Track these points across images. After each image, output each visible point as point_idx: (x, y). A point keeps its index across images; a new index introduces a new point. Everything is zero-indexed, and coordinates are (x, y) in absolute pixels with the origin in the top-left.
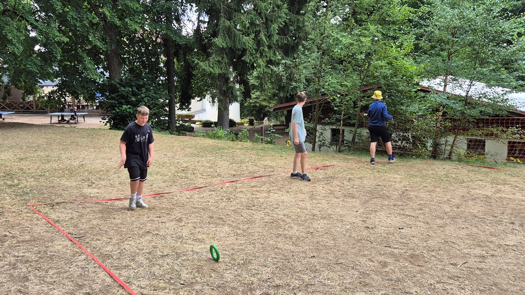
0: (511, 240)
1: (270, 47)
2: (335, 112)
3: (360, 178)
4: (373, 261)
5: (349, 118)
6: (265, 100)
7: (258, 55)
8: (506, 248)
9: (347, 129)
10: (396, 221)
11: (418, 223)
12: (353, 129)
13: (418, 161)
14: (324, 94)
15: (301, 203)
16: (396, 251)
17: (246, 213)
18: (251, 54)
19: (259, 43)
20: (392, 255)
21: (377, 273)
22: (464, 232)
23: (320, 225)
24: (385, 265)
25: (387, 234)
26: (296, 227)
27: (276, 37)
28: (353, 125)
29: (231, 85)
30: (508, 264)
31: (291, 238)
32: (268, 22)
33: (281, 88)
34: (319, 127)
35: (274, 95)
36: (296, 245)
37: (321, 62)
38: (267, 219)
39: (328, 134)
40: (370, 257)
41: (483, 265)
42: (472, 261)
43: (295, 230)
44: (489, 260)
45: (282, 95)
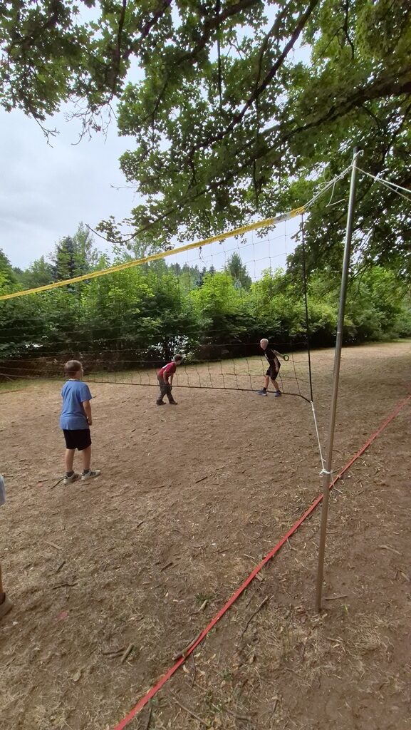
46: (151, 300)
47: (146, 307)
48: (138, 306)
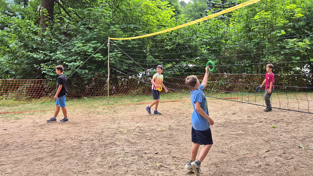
46: (299, 20)
47: (293, 28)
48: (284, 27)
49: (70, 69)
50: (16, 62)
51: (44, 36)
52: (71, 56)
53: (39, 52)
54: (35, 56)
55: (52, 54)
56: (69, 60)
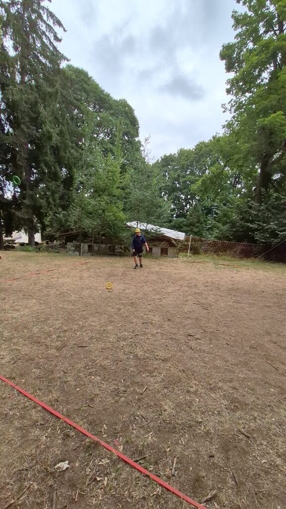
0: (170, 290)
1: (55, 206)
2: (90, 237)
3: (103, 267)
4: (114, 309)
5: (96, 239)
6: (54, 232)
7: (49, 209)
8: (169, 294)
9: (95, 245)
10: (122, 287)
11: (132, 287)
12: (98, 245)
13: (128, 258)
14: (84, 229)
15: (75, 282)
16: (124, 302)
17: (45, 291)
18: (45, 209)
19: (49, 203)
20: (123, 304)
21: (116, 314)
22: (151, 289)
23: (86, 293)
24: (120, 309)
25: (119, 293)
26: (74, 295)
27: (58, 201)
28: (98, 243)
29: (34, 224)
30: (170, 301)
31: (71, 302)
32: (53, 193)
33: (62, 226)
34: (82, 244)
35: (59, 229)
36: (75, 305)
37: (82, 213)
38: (58, 292)
39: (86, 247)
40: (112, 306)
41: (161, 303)
42: (157, 302)
43: (73, 297)
44: (164, 301)
45: (62, 229)
49: (279, 238)
50: (234, 230)
51: (259, 211)
52: (282, 227)
53: (255, 223)
54: (251, 226)
55: (265, 225)
56: (279, 230)
